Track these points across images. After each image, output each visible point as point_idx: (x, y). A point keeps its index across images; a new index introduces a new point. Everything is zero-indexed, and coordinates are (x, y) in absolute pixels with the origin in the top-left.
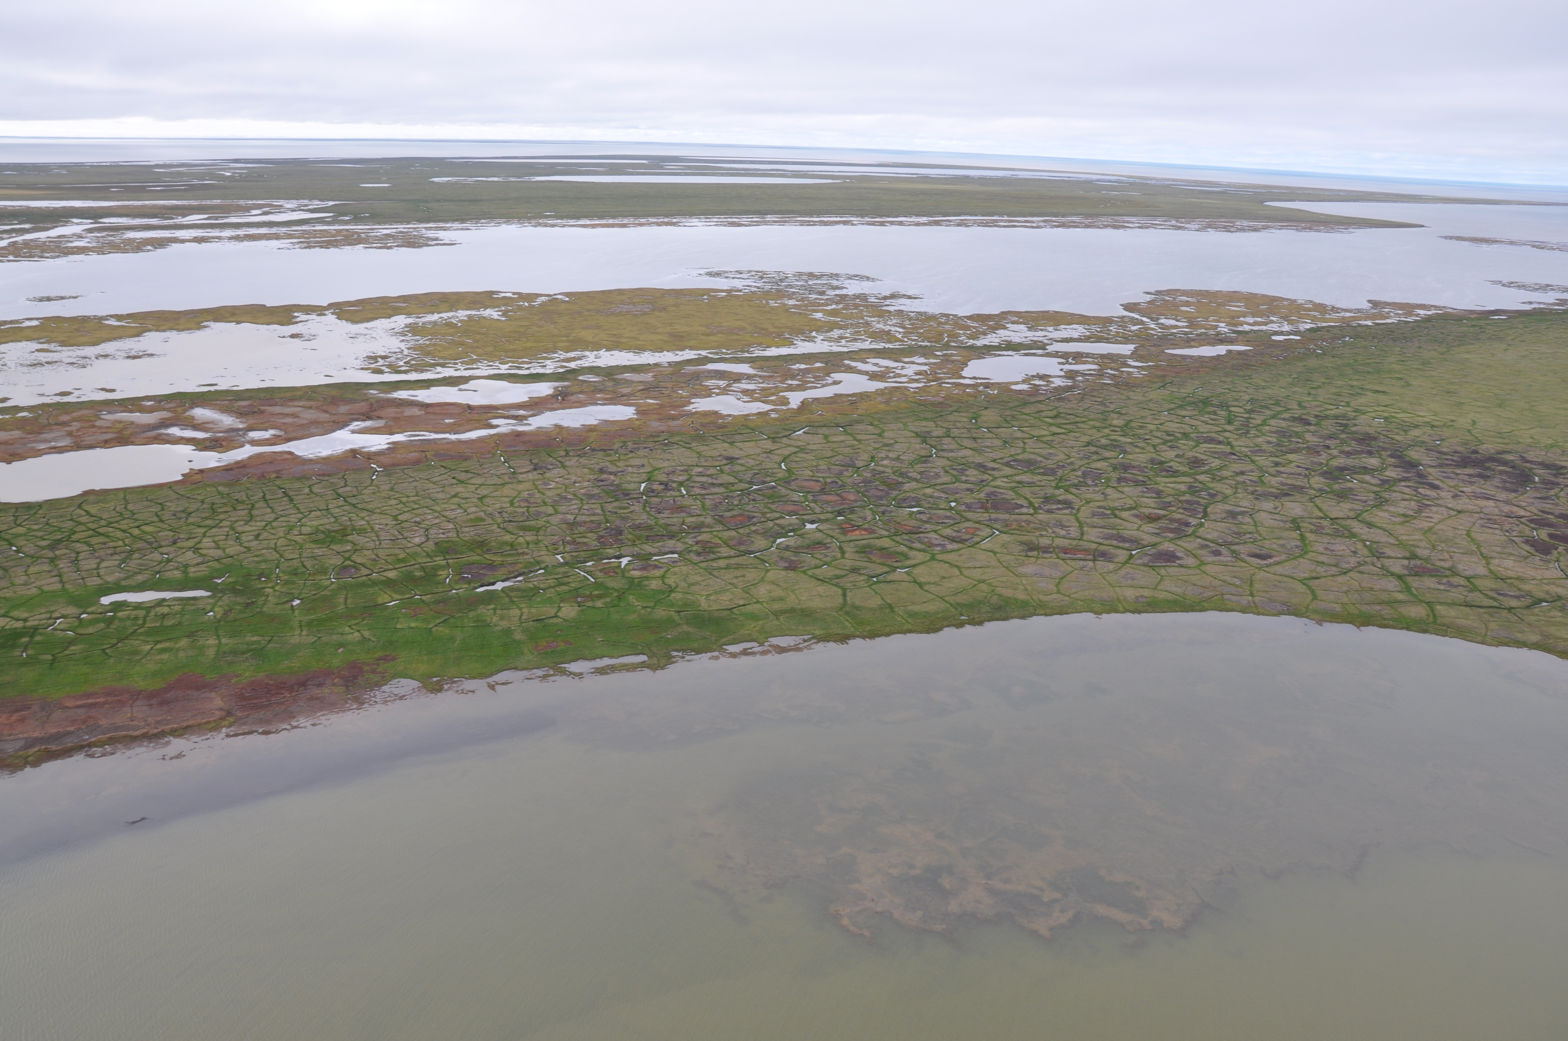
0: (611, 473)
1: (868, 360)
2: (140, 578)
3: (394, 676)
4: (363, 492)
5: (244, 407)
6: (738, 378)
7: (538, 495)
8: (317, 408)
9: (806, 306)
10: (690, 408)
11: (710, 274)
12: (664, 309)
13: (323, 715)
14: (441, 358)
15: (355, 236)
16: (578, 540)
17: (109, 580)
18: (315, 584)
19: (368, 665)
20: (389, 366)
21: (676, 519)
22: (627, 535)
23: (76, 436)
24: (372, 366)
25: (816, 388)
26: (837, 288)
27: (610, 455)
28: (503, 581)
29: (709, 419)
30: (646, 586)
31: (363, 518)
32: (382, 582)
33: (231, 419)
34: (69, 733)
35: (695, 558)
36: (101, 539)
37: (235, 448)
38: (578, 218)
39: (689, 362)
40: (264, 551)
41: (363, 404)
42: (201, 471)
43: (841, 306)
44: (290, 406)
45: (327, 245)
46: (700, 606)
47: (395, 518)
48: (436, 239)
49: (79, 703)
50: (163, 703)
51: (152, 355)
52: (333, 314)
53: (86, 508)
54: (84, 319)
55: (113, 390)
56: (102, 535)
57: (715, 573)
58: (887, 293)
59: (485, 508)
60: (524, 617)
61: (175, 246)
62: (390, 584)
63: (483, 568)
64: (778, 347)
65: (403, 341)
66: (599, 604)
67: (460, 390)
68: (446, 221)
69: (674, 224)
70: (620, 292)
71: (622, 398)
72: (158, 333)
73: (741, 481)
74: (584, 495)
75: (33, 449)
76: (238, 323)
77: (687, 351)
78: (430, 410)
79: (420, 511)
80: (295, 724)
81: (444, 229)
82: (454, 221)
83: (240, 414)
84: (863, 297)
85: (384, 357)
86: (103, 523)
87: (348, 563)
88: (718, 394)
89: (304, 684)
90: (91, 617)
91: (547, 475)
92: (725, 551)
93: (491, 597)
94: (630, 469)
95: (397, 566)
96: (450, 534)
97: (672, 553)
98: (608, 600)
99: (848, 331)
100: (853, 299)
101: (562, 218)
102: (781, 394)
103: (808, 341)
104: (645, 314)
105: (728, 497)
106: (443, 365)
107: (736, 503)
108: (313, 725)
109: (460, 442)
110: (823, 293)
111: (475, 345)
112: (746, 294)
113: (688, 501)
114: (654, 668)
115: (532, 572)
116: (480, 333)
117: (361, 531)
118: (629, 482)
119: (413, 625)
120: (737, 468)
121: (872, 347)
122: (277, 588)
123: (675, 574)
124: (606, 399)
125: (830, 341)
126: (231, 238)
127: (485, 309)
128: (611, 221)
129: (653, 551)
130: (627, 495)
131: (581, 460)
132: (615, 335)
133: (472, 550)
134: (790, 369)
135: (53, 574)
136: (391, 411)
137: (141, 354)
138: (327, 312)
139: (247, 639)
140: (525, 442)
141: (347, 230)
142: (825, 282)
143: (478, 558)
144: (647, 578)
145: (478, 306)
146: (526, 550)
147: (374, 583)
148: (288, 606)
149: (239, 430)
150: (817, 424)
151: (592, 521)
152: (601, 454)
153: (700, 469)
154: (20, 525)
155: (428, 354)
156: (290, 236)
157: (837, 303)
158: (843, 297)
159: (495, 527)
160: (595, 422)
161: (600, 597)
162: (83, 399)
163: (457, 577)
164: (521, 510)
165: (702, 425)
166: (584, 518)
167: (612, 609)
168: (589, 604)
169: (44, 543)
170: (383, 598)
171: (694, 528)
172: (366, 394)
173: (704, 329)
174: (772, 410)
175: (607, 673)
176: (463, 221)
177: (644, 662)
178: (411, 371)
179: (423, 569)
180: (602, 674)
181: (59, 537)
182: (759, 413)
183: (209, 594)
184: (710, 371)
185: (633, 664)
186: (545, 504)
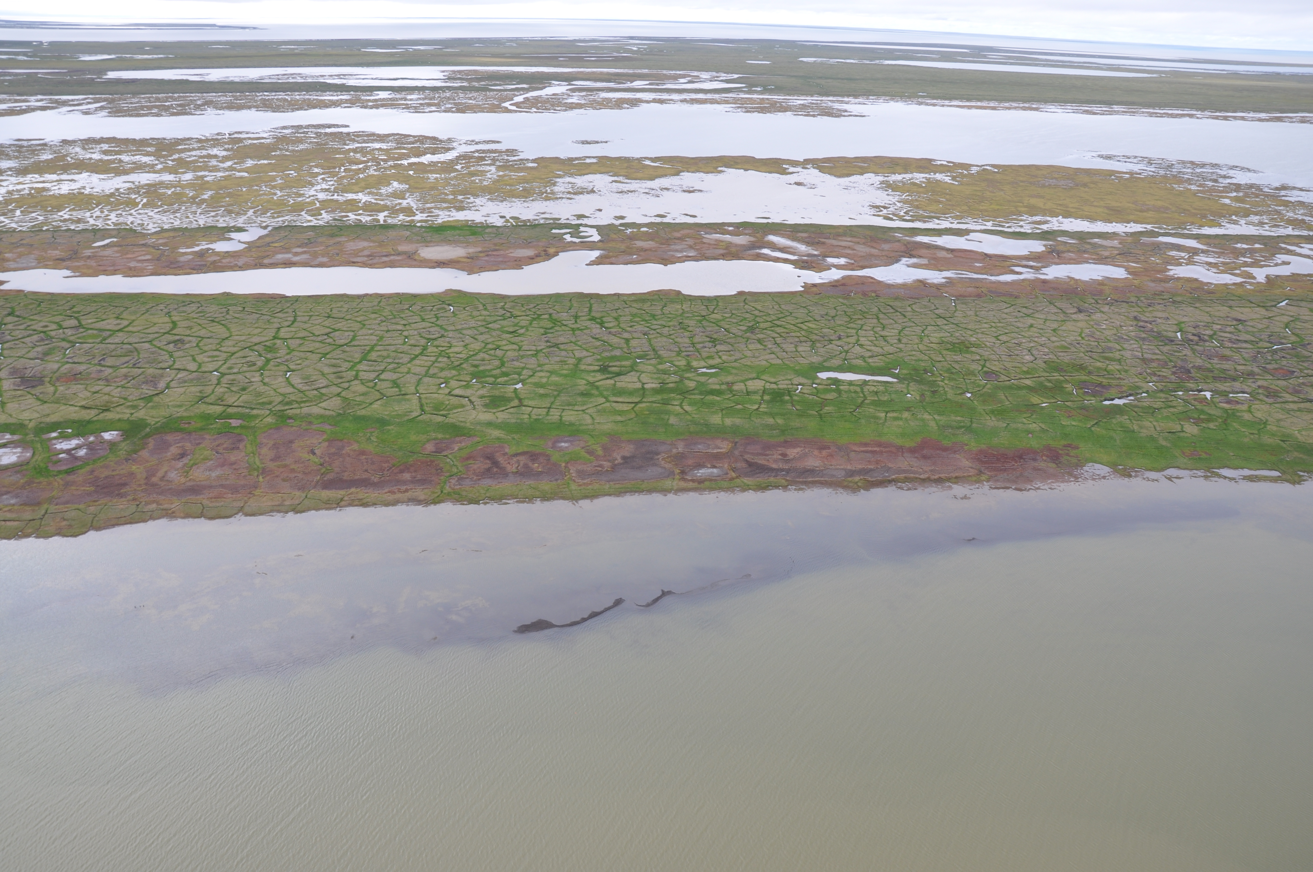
0: (1146, 322)
1: (1302, 245)
2: (836, 362)
3: (1088, 460)
4: (956, 314)
5: (806, 238)
6: (1195, 252)
7: (1098, 333)
8: (864, 244)
9: (1207, 191)
10: (1171, 273)
11: (1101, 156)
12: (1085, 185)
13: (1053, 482)
14: (932, 212)
15: (778, 105)
16: (1158, 373)
17: (814, 361)
18: (973, 382)
19: (1062, 450)
20: (894, 214)
21: (1227, 365)
22: (1194, 373)
23: (697, 249)
24: (881, 213)
25: (1270, 266)
26: (1225, 177)
27: (1133, 307)
28: (1119, 398)
29: (1195, 285)
30: (1240, 416)
31: (971, 336)
32: (1024, 387)
33: (804, 246)
34: (871, 470)
35: (1265, 399)
36: (782, 330)
37: (825, 270)
38: (950, 99)
39: (1141, 233)
40: (914, 353)
41: (897, 244)
42: (814, 285)
43: (1241, 194)
44: (841, 240)
45: (762, 110)
46: (1297, 438)
47: (997, 337)
48: (846, 111)
49: (862, 449)
50: (925, 457)
51: (701, 191)
52: (814, 168)
53: (752, 304)
54: (627, 160)
55: (695, 216)
56: (778, 326)
57: (1292, 413)
58: (1277, 185)
59: (1063, 339)
60: (1158, 429)
61: (644, 105)
62: (1030, 389)
63: (1096, 386)
64: (1210, 227)
65: (888, 195)
66: (1211, 425)
67: (967, 240)
68: (843, 96)
69: (1036, 109)
70: (1038, 167)
71: (1109, 260)
72: (690, 174)
73: (1261, 340)
74: (1136, 337)
75: (673, 256)
76: (746, 170)
77: (1132, 224)
78: (956, 254)
79: (1013, 335)
80: (1037, 486)
81: (847, 103)
82: (849, 96)
83: (808, 243)
84: (1258, 187)
85: (885, 208)
86: (774, 318)
87: (985, 369)
88: (1187, 264)
89: (1021, 457)
90: (820, 387)
91: (1094, 317)
92: (1289, 397)
93: (1118, 410)
94: (1159, 321)
95: (1028, 376)
96: (1051, 356)
97: (1243, 393)
98: (1217, 424)
99: (1264, 217)
100: (1248, 189)
101: (934, 98)
102: (1242, 269)
103: (1234, 223)
104: (1071, 188)
105: (1259, 353)
106: (938, 218)
107: (1270, 358)
108: (1051, 488)
109: (999, 282)
110: (1216, 181)
111: (950, 203)
112: (1146, 177)
113: (1227, 352)
114: (1294, 483)
115: (1138, 394)
116: (947, 194)
117: (978, 346)
118: (1166, 331)
119: (1074, 423)
120: (1251, 329)
121: (1297, 233)
122: (946, 382)
123: (1258, 410)
124: (1094, 259)
125: (1254, 226)
126: (682, 101)
127: (935, 174)
128: (979, 104)
129: (1228, 389)
130: (1172, 341)
131: (1112, 308)
132: (1060, 205)
133: (1077, 371)
134: (1236, 248)
135: (769, 351)
136: (923, 252)
137: (691, 189)
138: (808, 166)
139: (953, 418)
140: (1054, 289)
141: (767, 99)
142: (1211, 171)
143: (1086, 377)
144: (1238, 411)
145: (927, 170)
146: (1121, 376)
147: (1019, 388)
148: (963, 396)
149: (815, 255)
150: (1294, 298)
151: (1157, 359)
152: (1124, 305)
153: (1219, 327)
154: (713, 313)
155: (917, 207)
156: (727, 102)
157: (1235, 191)
158: (1238, 187)
159: (1082, 355)
160: (1100, 278)
161: (1209, 420)
162: (677, 221)
163: (1081, 391)
164: (1093, 343)
165: (1192, 289)
166: (1149, 356)
167: (1225, 431)
168: (1204, 425)
169: (744, 328)
170: (1035, 400)
171: (1248, 375)
172: (894, 236)
173: (1134, 206)
174: (1245, 282)
175: (1254, 481)
176: (856, 96)
177: (1279, 477)
178: (916, 220)
179: (1050, 381)
180: (1251, 481)
181: (750, 325)
182: (1234, 284)
183: (895, 380)
184: (1166, 243)
185: (1272, 477)
186: (1109, 341)
